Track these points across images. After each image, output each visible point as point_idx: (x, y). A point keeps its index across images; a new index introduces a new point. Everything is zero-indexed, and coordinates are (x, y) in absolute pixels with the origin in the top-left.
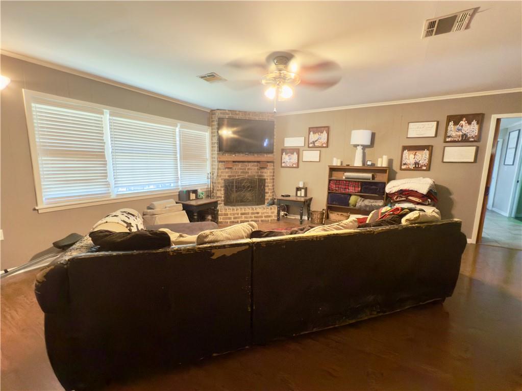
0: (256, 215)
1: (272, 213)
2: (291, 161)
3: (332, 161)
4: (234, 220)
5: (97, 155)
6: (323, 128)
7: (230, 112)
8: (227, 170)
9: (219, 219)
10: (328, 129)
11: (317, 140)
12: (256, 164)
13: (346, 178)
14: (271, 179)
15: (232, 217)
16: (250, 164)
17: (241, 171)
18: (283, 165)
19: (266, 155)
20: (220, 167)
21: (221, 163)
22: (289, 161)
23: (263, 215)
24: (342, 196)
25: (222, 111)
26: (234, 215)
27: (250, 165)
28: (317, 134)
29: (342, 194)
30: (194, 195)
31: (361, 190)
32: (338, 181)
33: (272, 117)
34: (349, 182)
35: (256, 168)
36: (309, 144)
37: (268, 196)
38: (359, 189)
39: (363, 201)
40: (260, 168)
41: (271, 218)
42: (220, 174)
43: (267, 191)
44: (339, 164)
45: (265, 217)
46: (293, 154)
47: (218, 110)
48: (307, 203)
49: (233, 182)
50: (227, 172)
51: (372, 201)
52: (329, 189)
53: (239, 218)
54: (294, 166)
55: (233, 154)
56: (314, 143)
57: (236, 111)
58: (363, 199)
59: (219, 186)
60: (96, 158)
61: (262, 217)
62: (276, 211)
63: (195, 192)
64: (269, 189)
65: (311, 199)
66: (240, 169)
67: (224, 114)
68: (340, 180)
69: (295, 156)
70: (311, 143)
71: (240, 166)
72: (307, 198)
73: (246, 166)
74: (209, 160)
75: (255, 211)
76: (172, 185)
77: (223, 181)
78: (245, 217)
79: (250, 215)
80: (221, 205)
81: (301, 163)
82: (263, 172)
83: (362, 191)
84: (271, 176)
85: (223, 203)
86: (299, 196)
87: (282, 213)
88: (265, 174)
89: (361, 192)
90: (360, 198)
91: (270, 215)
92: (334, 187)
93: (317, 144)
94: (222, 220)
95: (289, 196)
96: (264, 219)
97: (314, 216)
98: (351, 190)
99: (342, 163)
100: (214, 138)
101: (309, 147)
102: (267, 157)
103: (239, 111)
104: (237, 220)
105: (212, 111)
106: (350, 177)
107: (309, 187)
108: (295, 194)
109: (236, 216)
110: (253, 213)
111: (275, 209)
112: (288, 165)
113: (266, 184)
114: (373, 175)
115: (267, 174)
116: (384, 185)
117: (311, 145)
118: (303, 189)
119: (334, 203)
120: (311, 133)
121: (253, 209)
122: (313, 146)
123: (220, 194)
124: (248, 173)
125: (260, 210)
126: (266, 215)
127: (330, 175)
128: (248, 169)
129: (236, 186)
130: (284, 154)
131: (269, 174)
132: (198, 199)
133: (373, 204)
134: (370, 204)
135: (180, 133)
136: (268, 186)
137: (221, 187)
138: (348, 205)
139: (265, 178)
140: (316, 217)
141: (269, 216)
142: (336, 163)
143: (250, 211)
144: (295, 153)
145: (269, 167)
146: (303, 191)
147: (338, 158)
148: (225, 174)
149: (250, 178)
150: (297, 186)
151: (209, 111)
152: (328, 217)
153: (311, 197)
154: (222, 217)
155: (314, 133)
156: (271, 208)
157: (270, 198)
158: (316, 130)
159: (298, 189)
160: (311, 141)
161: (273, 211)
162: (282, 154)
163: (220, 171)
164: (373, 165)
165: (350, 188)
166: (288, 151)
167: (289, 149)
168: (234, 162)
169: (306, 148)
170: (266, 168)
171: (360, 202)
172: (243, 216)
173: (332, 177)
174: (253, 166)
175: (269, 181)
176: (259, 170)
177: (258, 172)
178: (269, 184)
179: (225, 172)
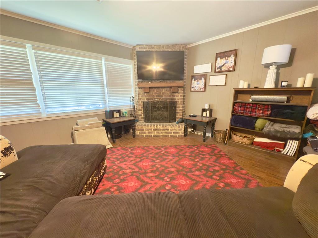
0: (166, 131)
1: (180, 130)
2: (199, 86)
3: (238, 83)
4: (148, 134)
5: (24, 83)
6: (230, 52)
7: (147, 46)
8: (145, 94)
9: (137, 133)
10: (235, 52)
11: (224, 65)
12: (169, 89)
13: (253, 101)
14: (181, 102)
15: (147, 132)
16: (164, 89)
17: (157, 95)
18: (192, 89)
19: (177, 82)
20: (140, 92)
21: (140, 89)
22: (197, 86)
23: (172, 131)
24: (247, 118)
25: (141, 46)
26: (148, 130)
27: (164, 91)
28: (224, 58)
29: (248, 117)
30: (118, 114)
31: (271, 113)
32: (244, 104)
33: (182, 48)
34: (256, 105)
35: (169, 92)
36: (215, 69)
37: (179, 115)
38: (269, 112)
39: (272, 125)
40: (173, 92)
41: (179, 134)
42: (140, 98)
43: (178, 111)
44: (246, 86)
45: (174, 133)
46: (201, 79)
47: (137, 45)
48: (212, 123)
49: (149, 104)
50: (145, 96)
51: (284, 126)
52: (233, 111)
53: (152, 132)
54: (202, 90)
55: (150, 81)
56: (220, 67)
57: (152, 45)
58: (272, 123)
59: (140, 107)
60: (25, 85)
61: (171, 133)
62: (183, 129)
63: (119, 111)
64: (180, 110)
65: (215, 119)
66: (156, 93)
67: (142, 48)
68: (245, 103)
69: (203, 81)
70: (218, 68)
71: (156, 91)
72: (212, 119)
73: (161, 91)
74: (133, 86)
75: (165, 128)
76: (101, 106)
77: (143, 103)
78: (157, 133)
79: (161, 131)
80: (142, 121)
81: (207, 88)
82: (174, 96)
83: (273, 114)
84: (181, 99)
85: (143, 120)
86: (204, 117)
87: (189, 130)
88: (177, 98)
89: (270, 116)
90: (268, 122)
91: (178, 131)
92: (238, 110)
93: (223, 69)
94: (139, 134)
95: (196, 116)
96: (172, 134)
97: (217, 135)
98: (258, 113)
99: (249, 85)
100: (135, 69)
101: (215, 72)
102: (178, 83)
103: (155, 45)
104: (151, 134)
105: (134, 47)
106: (259, 100)
107: (214, 108)
108: (201, 115)
109: (150, 131)
110: (163, 130)
111: (182, 127)
112: (197, 90)
113: (177, 106)
114: (288, 97)
115: (178, 97)
116: (305, 109)
117: (217, 70)
118: (208, 110)
119: (238, 125)
120: (219, 58)
121: (163, 126)
122: (219, 71)
123: (141, 113)
124: (163, 96)
125: (169, 127)
126: (174, 131)
127: (236, 98)
128: (163, 93)
129: (151, 107)
130: (193, 80)
131: (180, 97)
132: (121, 117)
133: (287, 130)
134: (281, 130)
135: (105, 65)
136: (179, 107)
137: (141, 107)
138: (254, 128)
139: (177, 100)
140: (219, 136)
141: (177, 133)
142: (243, 85)
143: (161, 128)
144: (203, 79)
145: (180, 91)
146: (208, 112)
147: (244, 81)
148: (144, 98)
149: (163, 101)
150: (203, 108)
151: (132, 48)
152: (230, 137)
153: (216, 117)
154: (139, 131)
155: (221, 58)
156: (179, 126)
157: (180, 117)
158: (224, 55)
159: (204, 110)
160: (218, 66)
161: (180, 128)
162: (192, 80)
163: (140, 95)
164: (289, 86)
165: (257, 111)
166: (197, 77)
167: (198, 76)
168: (150, 88)
169: (213, 73)
170: (178, 92)
171: (269, 126)
172: (156, 131)
173: (237, 100)
174: (166, 91)
175: (179, 103)
176: (172, 94)
177: (171, 96)
178: (179, 106)
179: (144, 96)
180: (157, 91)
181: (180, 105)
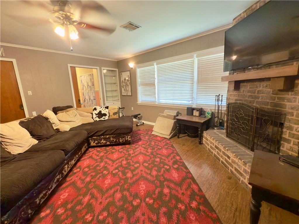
8: (235, 92)
20: (229, 89)
30: (198, 113)
35: (270, 90)
50: (235, 95)
53: (213, 149)
63: (200, 110)
64: (292, 135)
73: (257, 87)
94: (204, 143)
109: (212, 146)
115: (293, 103)
139: (288, 110)
148: (233, 98)
154: (204, 140)
174: (266, 86)
175: (294, 117)
176: (277, 94)
177: (275, 98)
178: (293, 125)
179: (233, 94)
180: (250, 88)
181: (295, 124)
